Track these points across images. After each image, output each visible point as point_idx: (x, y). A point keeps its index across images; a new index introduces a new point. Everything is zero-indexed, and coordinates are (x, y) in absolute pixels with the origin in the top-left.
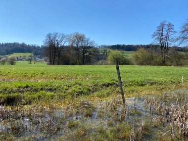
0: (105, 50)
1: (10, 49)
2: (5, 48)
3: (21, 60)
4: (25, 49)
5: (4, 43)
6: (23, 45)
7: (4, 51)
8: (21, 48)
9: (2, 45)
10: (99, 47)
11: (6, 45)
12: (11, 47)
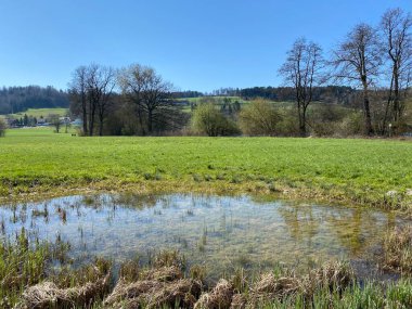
0: (226, 100)
1: (21, 99)
2: (10, 98)
3: (42, 123)
4: (53, 99)
5: (7, 87)
6: (50, 91)
7: (8, 105)
8: (44, 97)
9: (4, 93)
10: (218, 92)
11: (13, 91)
12: (22, 95)
